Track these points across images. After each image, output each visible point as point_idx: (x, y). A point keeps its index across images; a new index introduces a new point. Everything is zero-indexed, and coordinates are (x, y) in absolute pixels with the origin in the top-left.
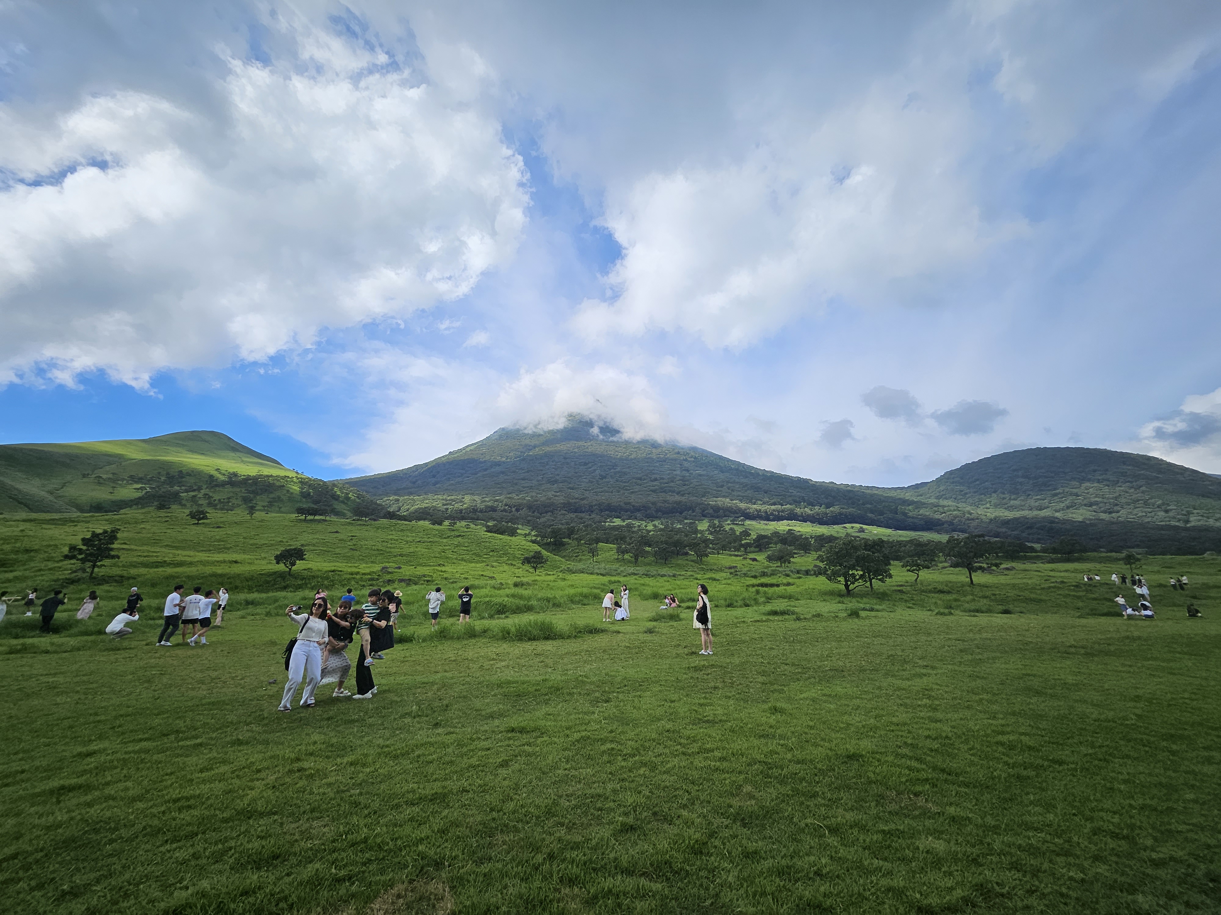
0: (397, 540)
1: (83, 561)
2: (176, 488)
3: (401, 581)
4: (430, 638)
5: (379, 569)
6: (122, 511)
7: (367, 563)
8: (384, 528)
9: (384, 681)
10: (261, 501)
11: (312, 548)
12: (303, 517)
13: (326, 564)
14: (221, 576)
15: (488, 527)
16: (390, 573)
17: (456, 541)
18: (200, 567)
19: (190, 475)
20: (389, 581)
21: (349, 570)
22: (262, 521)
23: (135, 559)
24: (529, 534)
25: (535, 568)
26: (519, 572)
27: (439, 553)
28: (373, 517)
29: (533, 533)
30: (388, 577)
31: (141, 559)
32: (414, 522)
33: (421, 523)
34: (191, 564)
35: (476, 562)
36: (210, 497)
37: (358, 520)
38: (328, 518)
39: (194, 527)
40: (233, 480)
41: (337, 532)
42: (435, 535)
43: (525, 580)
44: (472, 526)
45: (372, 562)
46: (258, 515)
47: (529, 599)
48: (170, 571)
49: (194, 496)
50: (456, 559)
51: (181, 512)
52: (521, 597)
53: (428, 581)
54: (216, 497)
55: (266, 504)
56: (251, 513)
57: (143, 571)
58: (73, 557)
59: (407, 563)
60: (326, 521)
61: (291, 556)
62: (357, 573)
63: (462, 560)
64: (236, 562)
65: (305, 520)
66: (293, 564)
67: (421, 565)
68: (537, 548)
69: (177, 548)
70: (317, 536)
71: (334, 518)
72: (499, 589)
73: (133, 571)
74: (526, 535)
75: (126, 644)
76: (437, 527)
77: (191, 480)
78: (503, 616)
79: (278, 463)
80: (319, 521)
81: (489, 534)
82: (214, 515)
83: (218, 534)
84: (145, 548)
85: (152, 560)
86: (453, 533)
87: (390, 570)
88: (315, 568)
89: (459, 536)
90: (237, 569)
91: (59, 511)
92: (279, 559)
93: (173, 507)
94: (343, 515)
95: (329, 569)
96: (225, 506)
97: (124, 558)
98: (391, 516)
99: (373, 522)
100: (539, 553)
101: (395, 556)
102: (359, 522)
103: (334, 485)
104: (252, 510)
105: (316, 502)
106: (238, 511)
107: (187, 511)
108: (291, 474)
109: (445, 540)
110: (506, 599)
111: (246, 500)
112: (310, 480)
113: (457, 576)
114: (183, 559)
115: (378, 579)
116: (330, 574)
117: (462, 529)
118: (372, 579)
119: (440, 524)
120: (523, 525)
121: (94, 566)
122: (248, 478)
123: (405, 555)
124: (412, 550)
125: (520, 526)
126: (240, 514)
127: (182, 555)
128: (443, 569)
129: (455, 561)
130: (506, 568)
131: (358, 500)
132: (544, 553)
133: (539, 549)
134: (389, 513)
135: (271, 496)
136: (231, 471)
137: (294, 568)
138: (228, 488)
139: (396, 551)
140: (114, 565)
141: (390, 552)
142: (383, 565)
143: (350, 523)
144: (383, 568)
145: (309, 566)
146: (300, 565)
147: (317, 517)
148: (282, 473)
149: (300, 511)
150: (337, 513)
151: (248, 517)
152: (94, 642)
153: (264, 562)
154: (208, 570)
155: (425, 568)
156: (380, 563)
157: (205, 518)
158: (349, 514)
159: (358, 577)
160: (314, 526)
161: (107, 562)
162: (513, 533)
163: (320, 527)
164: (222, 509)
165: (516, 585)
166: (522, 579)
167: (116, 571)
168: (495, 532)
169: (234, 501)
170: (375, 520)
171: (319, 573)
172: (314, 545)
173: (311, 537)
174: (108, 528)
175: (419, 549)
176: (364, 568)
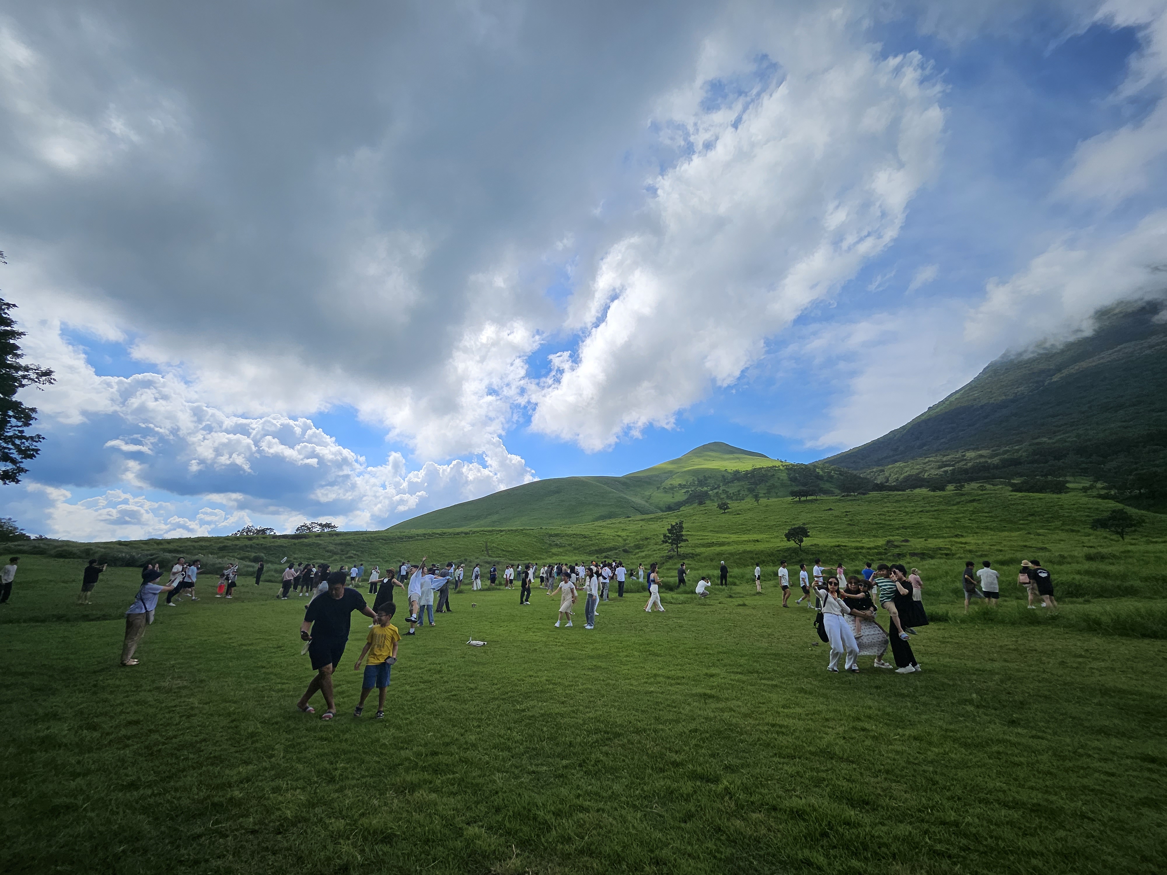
0: (894, 512)
1: (672, 543)
2: (706, 488)
3: (913, 555)
4: (971, 619)
5: (884, 543)
6: (681, 509)
7: (869, 537)
8: (876, 501)
9: (925, 660)
10: (761, 490)
11: (813, 526)
12: (797, 499)
13: (829, 540)
14: (751, 552)
15: (1013, 485)
16: (897, 546)
17: (970, 507)
18: (735, 546)
19: (710, 478)
20: (899, 555)
21: (854, 544)
22: (767, 506)
23: (697, 542)
24: (1091, 487)
25: (1122, 534)
26: (1092, 540)
27: (951, 522)
28: (861, 491)
29: (1099, 485)
30: (897, 551)
31: (700, 541)
32: (908, 491)
33: (917, 491)
34: (728, 544)
35: (1011, 530)
36: (727, 492)
37: (847, 496)
38: (818, 497)
39: (723, 516)
40: (737, 476)
41: (830, 509)
42: (940, 503)
43: (1104, 551)
44: (988, 486)
45: (874, 536)
46: (763, 501)
47: (1124, 577)
48: (718, 549)
49: (717, 493)
50: (978, 528)
51: (713, 506)
52: (1106, 575)
53: (947, 555)
54: (731, 491)
55: (765, 492)
56: (757, 501)
57: (703, 550)
58: (666, 542)
59: (915, 535)
60: (816, 500)
61: (798, 534)
62: (862, 548)
63: (987, 528)
64: (758, 541)
65: (800, 501)
66: (801, 541)
67: (932, 537)
68: (1112, 505)
69: (717, 532)
70: (814, 515)
71: (825, 497)
72: (1060, 563)
73: (698, 550)
74: (1085, 490)
75: (708, 601)
76: (938, 493)
77: (711, 481)
78: (1081, 600)
79: (765, 457)
80: (812, 501)
81: (1020, 494)
82: (733, 505)
83: (740, 519)
84: (699, 533)
85: (706, 541)
86: (963, 498)
87: (896, 543)
88: (821, 544)
89: (974, 500)
90: (760, 547)
91: (652, 513)
92: (789, 536)
93: (707, 502)
94: (831, 493)
95: (833, 544)
96: (738, 497)
97: (692, 541)
98: (880, 487)
99: (863, 496)
100: (1121, 511)
101: (897, 529)
102: (849, 498)
103: (815, 466)
104: (757, 498)
105: (804, 485)
106: (747, 500)
107: (716, 504)
108: (778, 464)
109: (955, 508)
110: (1078, 577)
111: (751, 490)
112: (793, 466)
113: (987, 547)
114: (724, 540)
115: (886, 554)
116: (836, 549)
117: (976, 492)
118: (880, 554)
119: (943, 489)
120: (1073, 475)
121: (677, 547)
122: (747, 472)
123: (908, 527)
124: (915, 521)
125: (1068, 479)
126: (749, 502)
127: (723, 537)
128: (963, 540)
129: (977, 530)
130: (1063, 535)
131: (842, 477)
132: (1132, 511)
133: (1120, 506)
134: (877, 484)
135: (768, 484)
136: (734, 469)
137: (803, 544)
138: (736, 483)
139: (897, 523)
140: (687, 546)
141: (890, 525)
142: (887, 539)
143: (840, 500)
144: (888, 542)
145: (815, 542)
146: (807, 542)
147: (809, 498)
148: (770, 464)
149: (794, 494)
150: (826, 492)
151: (756, 504)
152: (691, 598)
153: (778, 540)
154: (741, 548)
155: (938, 540)
156: (883, 537)
157: (728, 508)
158: (837, 491)
159: (864, 551)
160: (809, 506)
161: (682, 544)
162: (1060, 488)
163: (814, 506)
164: (737, 500)
165: (1089, 558)
166: (1100, 549)
167: (689, 550)
168: (1028, 491)
169: (742, 493)
170: (864, 494)
171: (826, 549)
172: (814, 523)
173: (809, 515)
174: (678, 521)
175: (923, 520)
176: (867, 542)
